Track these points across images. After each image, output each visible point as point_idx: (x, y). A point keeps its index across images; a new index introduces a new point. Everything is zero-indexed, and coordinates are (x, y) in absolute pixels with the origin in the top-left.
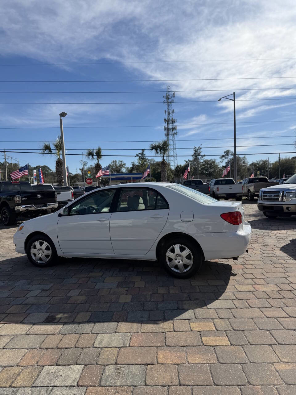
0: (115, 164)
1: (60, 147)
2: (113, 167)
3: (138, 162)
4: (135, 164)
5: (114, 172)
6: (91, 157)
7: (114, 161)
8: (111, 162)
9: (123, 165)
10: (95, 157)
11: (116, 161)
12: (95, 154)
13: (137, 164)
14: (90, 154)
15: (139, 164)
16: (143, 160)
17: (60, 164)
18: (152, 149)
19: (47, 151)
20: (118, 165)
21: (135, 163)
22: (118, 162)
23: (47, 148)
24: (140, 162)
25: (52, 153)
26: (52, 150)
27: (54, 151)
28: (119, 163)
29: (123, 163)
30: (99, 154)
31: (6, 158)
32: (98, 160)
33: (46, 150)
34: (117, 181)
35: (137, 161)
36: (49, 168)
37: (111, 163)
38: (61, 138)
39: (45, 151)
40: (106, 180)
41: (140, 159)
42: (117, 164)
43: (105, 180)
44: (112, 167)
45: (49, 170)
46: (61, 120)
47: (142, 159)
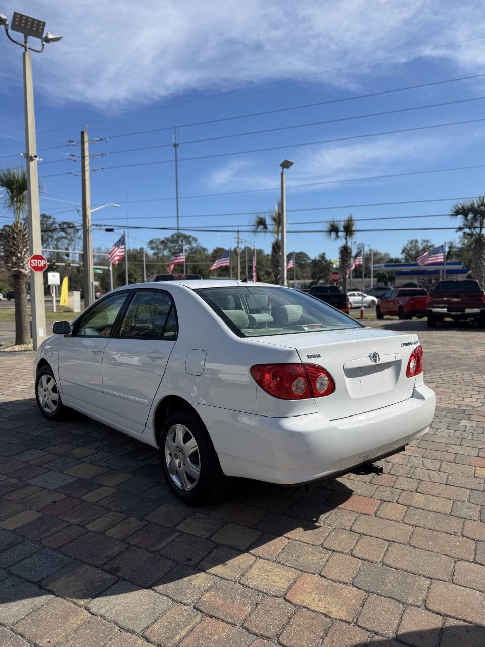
0: (416, 246)
1: (279, 220)
2: (411, 252)
3: (459, 242)
4: (453, 246)
5: (412, 260)
6: (334, 234)
7: (412, 241)
8: (407, 242)
9: (429, 248)
10: (341, 234)
11: (417, 241)
12: (341, 229)
13: (459, 245)
14: (334, 229)
15: (463, 246)
16: (471, 238)
17: (277, 247)
18: (456, 215)
19: (261, 227)
20: (421, 247)
21: (454, 244)
22: (420, 242)
23: (261, 223)
24: (464, 242)
25: (268, 230)
26: (268, 227)
27: (270, 228)
28: (422, 244)
29: (430, 244)
30: (348, 230)
31: (240, 241)
32: (346, 238)
33: (258, 226)
34: (414, 276)
35: (458, 240)
36: (307, 256)
37: (407, 245)
38: (281, 205)
39: (257, 228)
40: (390, 275)
41: (466, 236)
42: (418, 246)
43: (388, 274)
44: (409, 252)
45: (307, 259)
46: (282, 174)
47: (469, 237)
